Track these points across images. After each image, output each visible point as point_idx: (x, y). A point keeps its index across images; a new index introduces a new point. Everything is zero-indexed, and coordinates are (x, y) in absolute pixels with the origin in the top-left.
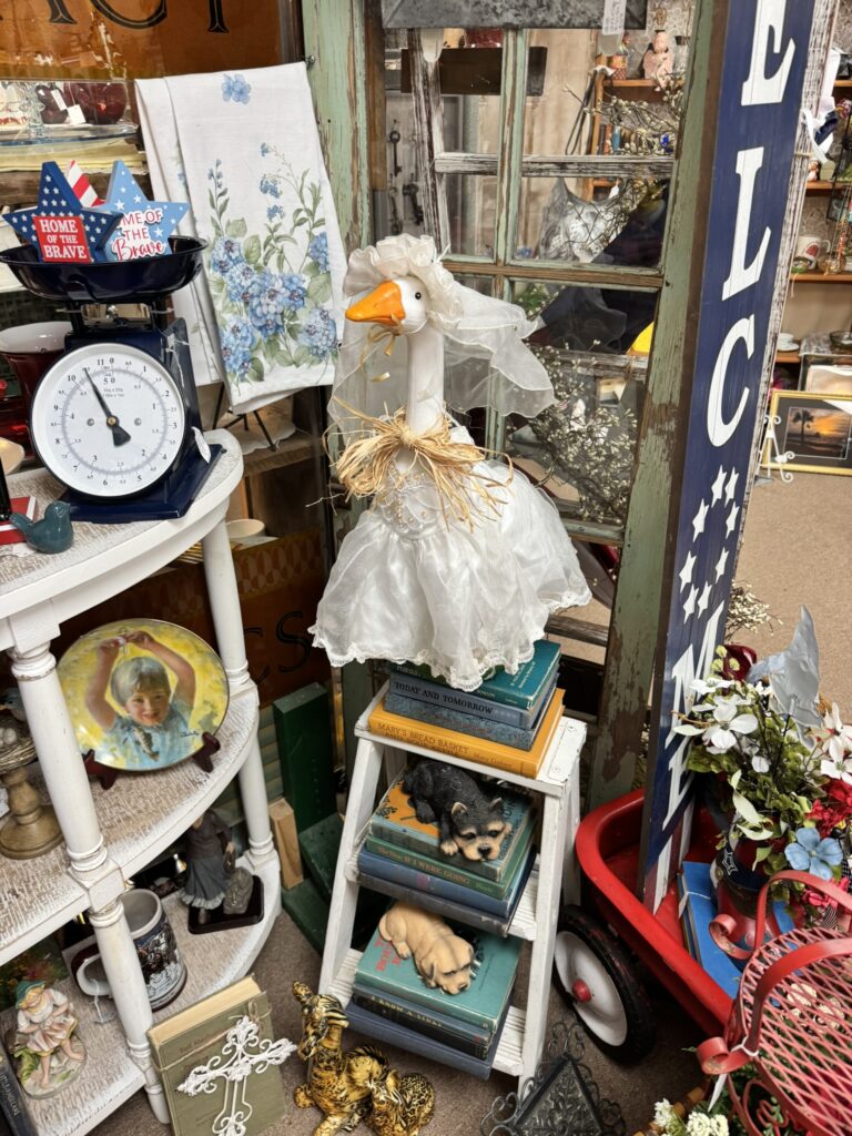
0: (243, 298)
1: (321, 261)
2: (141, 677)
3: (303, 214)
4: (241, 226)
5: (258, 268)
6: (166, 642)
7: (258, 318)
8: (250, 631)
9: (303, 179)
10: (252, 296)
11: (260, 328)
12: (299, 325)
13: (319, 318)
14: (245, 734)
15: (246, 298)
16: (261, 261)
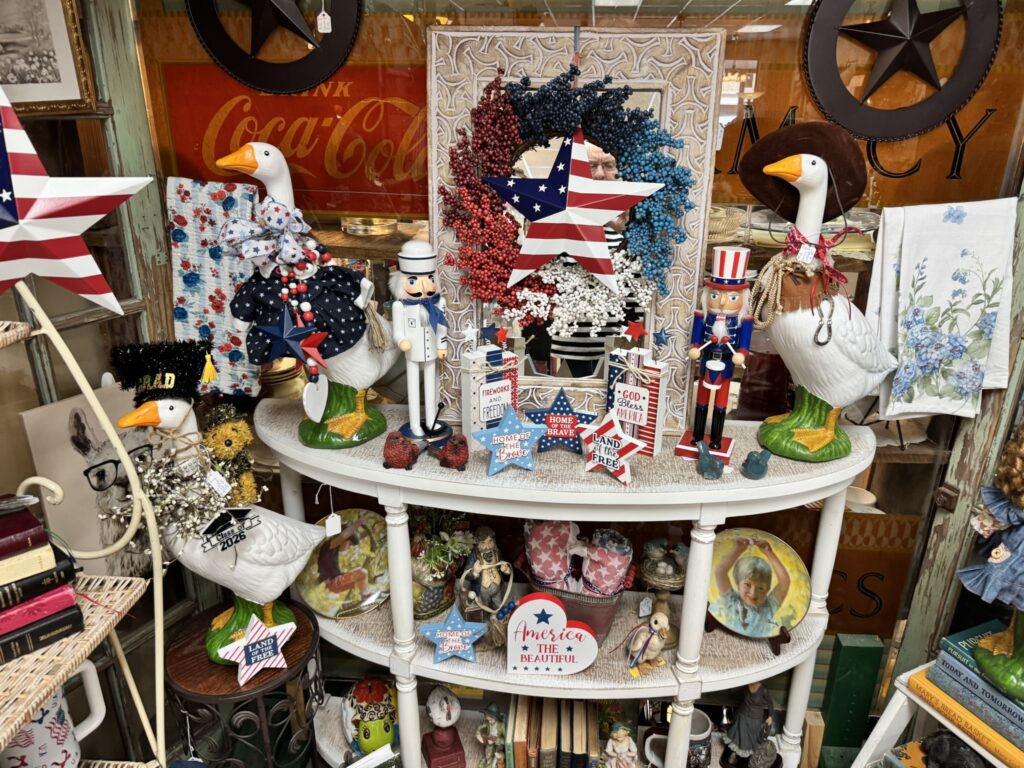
0: (916, 346)
1: (986, 331)
2: (755, 571)
3: (982, 298)
4: (929, 300)
5: (933, 329)
6: (779, 555)
7: (923, 361)
8: (838, 573)
9: (989, 274)
10: (923, 346)
11: (921, 368)
12: (952, 370)
13: (971, 369)
14: (810, 643)
15: (917, 347)
16: (937, 324)
